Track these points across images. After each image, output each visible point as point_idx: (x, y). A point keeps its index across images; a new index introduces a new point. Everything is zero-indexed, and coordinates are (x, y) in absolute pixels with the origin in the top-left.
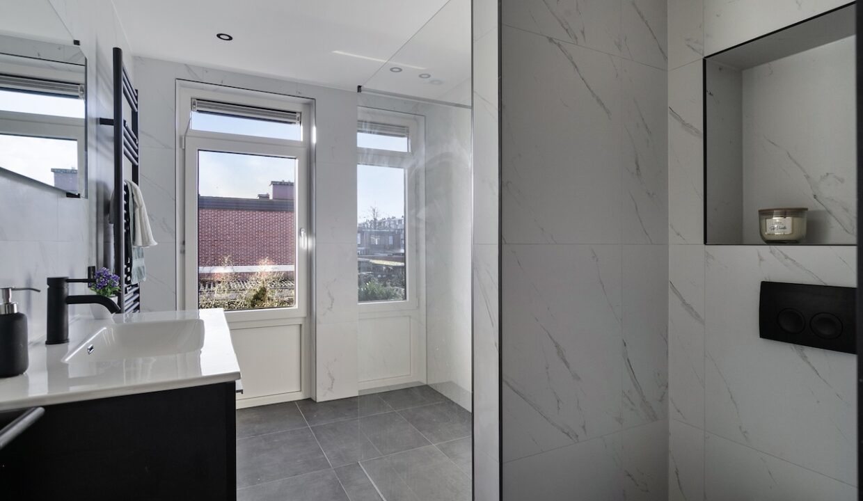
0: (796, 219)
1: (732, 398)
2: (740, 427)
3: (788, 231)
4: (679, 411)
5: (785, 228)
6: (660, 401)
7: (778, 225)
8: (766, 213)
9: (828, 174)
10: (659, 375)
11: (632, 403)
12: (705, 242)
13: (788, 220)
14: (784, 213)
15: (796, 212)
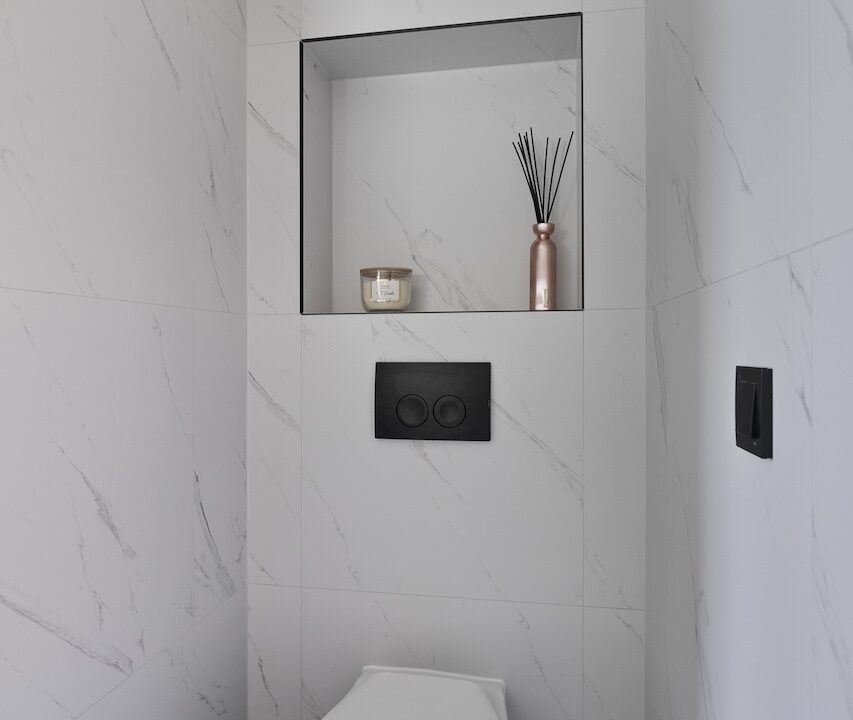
0: (403, 283)
1: (338, 530)
2: (349, 568)
3: (396, 297)
4: (263, 570)
5: (392, 293)
6: (238, 561)
7: (382, 290)
8: (369, 274)
9: (426, 231)
10: (236, 520)
11: (206, 576)
12: (301, 311)
13: (394, 284)
14: (391, 274)
15: (401, 274)
